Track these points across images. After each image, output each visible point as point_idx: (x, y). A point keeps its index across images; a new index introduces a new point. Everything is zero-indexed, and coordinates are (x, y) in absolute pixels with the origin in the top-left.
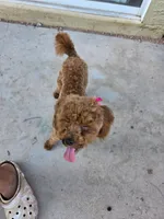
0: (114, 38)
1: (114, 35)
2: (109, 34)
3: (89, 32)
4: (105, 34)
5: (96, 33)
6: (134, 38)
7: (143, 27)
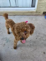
0: (30, 16)
1: (29, 15)
2: (28, 15)
3: (22, 15)
4: (27, 15)
5: (24, 15)
6: (35, 15)
7: (36, 12)
